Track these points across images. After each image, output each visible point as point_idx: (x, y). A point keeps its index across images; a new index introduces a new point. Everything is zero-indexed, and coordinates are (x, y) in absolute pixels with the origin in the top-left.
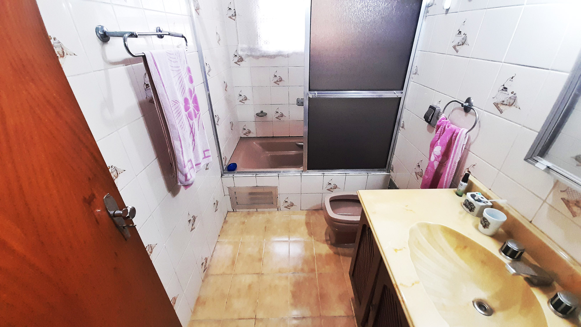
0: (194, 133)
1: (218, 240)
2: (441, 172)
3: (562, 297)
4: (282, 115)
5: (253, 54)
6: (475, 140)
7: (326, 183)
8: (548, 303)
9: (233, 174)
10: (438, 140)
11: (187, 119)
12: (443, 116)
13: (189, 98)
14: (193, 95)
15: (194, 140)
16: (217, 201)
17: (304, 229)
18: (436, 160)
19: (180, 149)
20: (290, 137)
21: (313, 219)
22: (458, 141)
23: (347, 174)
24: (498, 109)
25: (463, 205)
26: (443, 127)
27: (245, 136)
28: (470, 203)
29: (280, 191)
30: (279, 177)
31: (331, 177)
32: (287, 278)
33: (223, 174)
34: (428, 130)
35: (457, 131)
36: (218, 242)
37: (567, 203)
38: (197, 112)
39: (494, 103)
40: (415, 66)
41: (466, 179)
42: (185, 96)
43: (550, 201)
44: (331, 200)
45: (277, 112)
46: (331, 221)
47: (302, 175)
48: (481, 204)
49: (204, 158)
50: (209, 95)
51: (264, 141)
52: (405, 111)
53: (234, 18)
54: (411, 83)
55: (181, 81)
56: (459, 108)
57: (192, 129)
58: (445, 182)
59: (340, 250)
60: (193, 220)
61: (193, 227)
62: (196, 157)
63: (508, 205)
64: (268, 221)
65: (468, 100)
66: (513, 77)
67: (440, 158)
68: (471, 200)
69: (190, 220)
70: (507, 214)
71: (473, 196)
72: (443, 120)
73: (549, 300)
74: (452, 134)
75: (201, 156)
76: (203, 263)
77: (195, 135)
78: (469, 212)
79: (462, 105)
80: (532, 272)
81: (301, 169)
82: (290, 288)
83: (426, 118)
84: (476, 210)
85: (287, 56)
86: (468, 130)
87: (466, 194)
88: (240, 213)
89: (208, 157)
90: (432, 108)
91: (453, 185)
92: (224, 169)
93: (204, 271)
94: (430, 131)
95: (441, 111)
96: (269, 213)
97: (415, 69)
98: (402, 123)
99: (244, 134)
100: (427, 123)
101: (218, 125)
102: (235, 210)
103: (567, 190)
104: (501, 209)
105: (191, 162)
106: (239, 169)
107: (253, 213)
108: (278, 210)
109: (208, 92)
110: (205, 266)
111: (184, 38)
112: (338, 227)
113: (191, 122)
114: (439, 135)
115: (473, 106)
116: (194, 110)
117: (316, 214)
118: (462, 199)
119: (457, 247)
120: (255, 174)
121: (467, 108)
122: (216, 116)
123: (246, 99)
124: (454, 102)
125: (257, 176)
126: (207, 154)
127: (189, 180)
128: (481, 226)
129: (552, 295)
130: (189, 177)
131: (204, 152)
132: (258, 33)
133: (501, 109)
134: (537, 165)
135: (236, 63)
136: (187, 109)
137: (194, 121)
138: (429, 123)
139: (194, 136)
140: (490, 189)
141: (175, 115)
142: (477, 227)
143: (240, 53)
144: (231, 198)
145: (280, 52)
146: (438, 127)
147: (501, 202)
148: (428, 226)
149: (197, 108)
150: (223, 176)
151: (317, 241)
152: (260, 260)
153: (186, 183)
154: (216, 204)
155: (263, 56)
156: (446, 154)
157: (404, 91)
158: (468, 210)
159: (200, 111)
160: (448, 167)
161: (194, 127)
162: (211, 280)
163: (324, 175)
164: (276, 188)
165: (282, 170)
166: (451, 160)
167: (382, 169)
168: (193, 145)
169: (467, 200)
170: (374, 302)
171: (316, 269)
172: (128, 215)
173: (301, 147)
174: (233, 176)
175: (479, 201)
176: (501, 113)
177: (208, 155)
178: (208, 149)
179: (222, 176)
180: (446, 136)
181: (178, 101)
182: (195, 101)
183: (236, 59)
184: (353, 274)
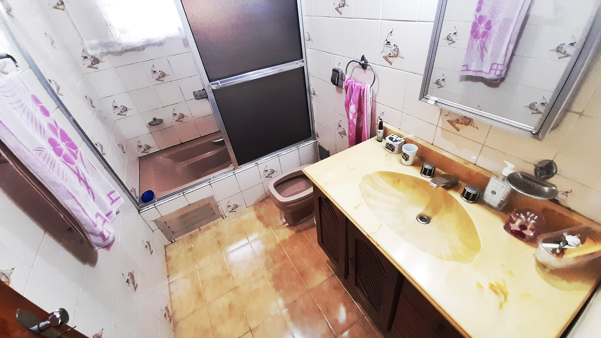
0: (85, 179)
1: (169, 281)
2: (360, 126)
3: (468, 190)
4: (182, 116)
5: (111, 50)
6: (378, 92)
7: (262, 171)
8: (461, 197)
9: (153, 204)
10: (350, 99)
11: (66, 166)
12: (347, 77)
13: (54, 137)
14: (58, 131)
15: (88, 188)
16: (147, 242)
17: (258, 224)
18: (354, 117)
19: (79, 208)
20: (201, 137)
21: (262, 211)
22: (366, 96)
23: (279, 155)
24: (388, 61)
25: (385, 148)
26: (351, 87)
27: (145, 154)
28: (391, 145)
29: (217, 199)
30: (211, 184)
31: (265, 165)
32: (264, 277)
33: (140, 210)
34: (338, 91)
35: (363, 88)
36: (169, 284)
37: (451, 122)
38: (74, 151)
39: (383, 57)
40: (307, 33)
41: (381, 127)
42: (48, 137)
43: (440, 125)
44: (275, 186)
45: (175, 114)
46: (283, 206)
47: (235, 173)
48: (399, 143)
49: (112, 203)
50: (75, 121)
51: (173, 152)
52: (310, 78)
53: (61, 7)
54: (308, 50)
55: (33, 119)
56: (357, 67)
57: (78, 175)
58: (366, 134)
59: (299, 227)
60: (131, 279)
61: (135, 285)
62: (102, 206)
63: (415, 137)
64: (218, 234)
65: (363, 58)
66: (392, 32)
67: (356, 115)
68: (390, 142)
69: (128, 280)
70: (416, 144)
71: (391, 139)
72: (348, 81)
73: (461, 195)
74: (359, 91)
75: (108, 202)
76: (165, 314)
77: (87, 180)
78: (392, 152)
79: (360, 63)
80: (446, 181)
81: (231, 167)
82: (270, 284)
83: (333, 81)
84: (396, 149)
85: (160, 43)
86: (371, 85)
87: (385, 139)
88: (180, 241)
89: (117, 199)
90: (335, 71)
91: (373, 134)
92: (138, 202)
93: (171, 320)
94: (341, 92)
95: (344, 72)
96: (215, 225)
97: (307, 35)
98: (312, 90)
99: (143, 152)
100: (335, 86)
101: (104, 154)
102: (173, 241)
103: (449, 114)
104: (411, 142)
105: (100, 215)
106: (157, 195)
107: (197, 234)
108: (223, 218)
109: (71, 118)
110: (169, 316)
111: (10, 59)
112: (291, 208)
113: (73, 167)
114: (349, 95)
115: (368, 62)
116: (70, 151)
117: (264, 205)
118: (384, 143)
119: (394, 183)
120: (181, 193)
121: (364, 66)
122: (96, 144)
123: (126, 109)
124: (352, 62)
125: (184, 194)
126: (114, 196)
127: (108, 238)
128: (403, 160)
129: (462, 191)
130: (106, 234)
131: (109, 195)
132: (107, 22)
133: (390, 61)
134: (429, 101)
135: (89, 67)
136: (59, 152)
137: (77, 164)
138: (337, 85)
139: (86, 183)
140: (400, 129)
141: (48, 167)
142: (401, 162)
143: (91, 52)
144: (162, 231)
145: (148, 40)
146: (347, 88)
147: (410, 137)
148: (369, 176)
149: (72, 146)
150: (141, 212)
151: (276, 228)
152: (229, 275)
153: (107, 242)
154: (148, 245)
155: (127, 51)
156: (360, 110)
157: (304, 59)
158: (390, 151)
159: (79, 148)
160: (365, 120)
161: (80, 172)
162: (183, 325)
163: (258, 164)
164: (212, 197)
165: (210, 176)
166: (365, 114)
167: (308, 139)
168: (91, 193)
169: (388, 143)
170: (350, 256)
171: (287, 254)
172: (60, 321)
173: (222, 143)
174: (155, 205)
175: (396, 141)
176: (391, 65)
177: (117, 197)
178: (112, 190)
179: (139, 211)
180: (356, 95)
181: (43, 147)
182: (64, 137)
183: (89, 62)
184: (322, 242)
